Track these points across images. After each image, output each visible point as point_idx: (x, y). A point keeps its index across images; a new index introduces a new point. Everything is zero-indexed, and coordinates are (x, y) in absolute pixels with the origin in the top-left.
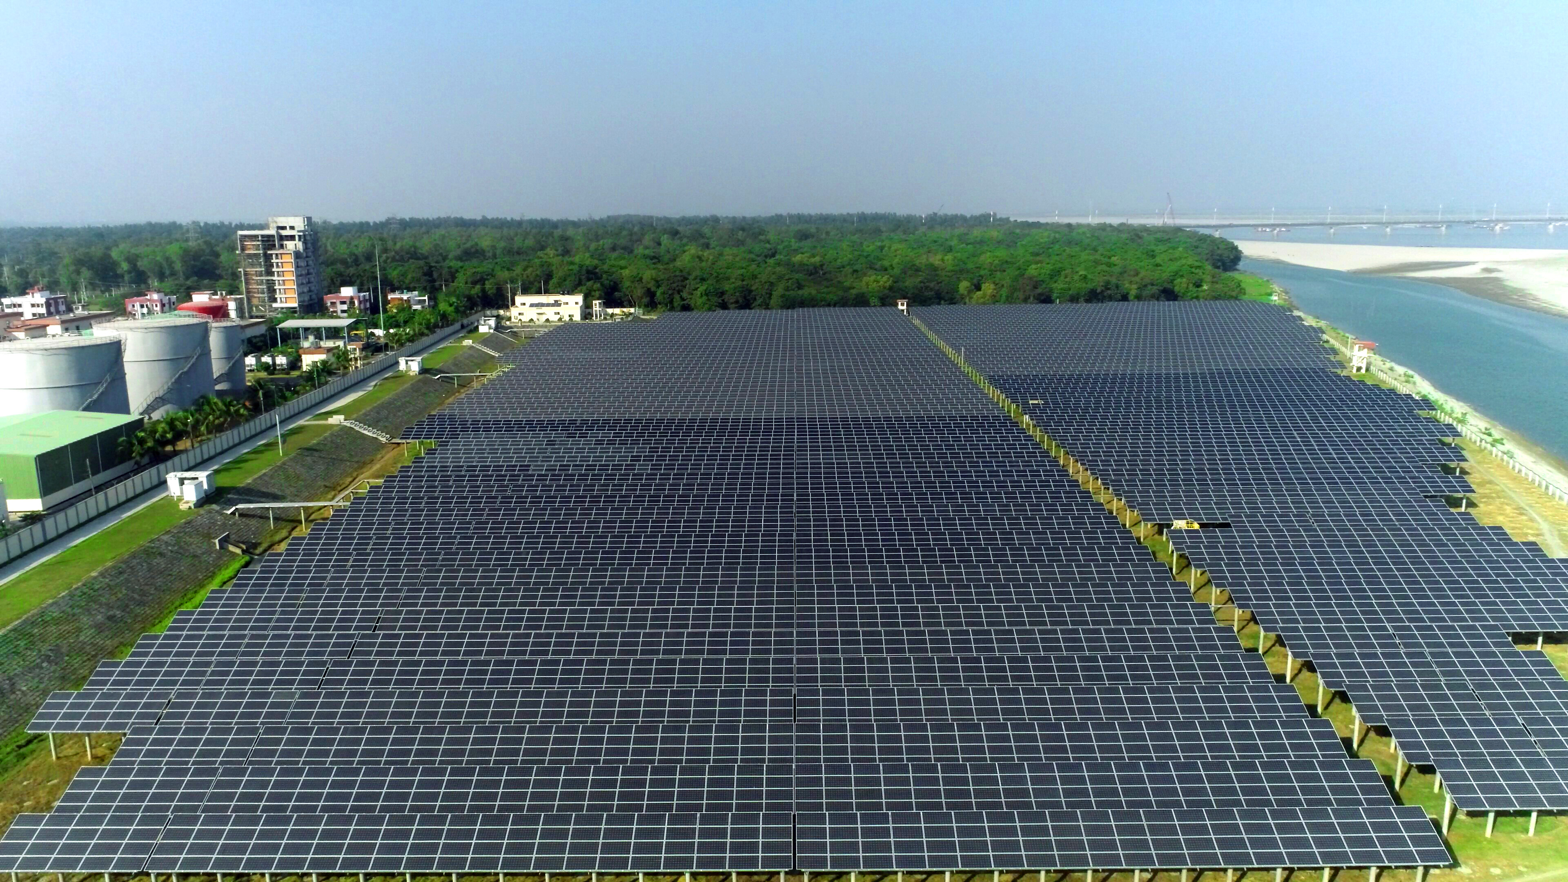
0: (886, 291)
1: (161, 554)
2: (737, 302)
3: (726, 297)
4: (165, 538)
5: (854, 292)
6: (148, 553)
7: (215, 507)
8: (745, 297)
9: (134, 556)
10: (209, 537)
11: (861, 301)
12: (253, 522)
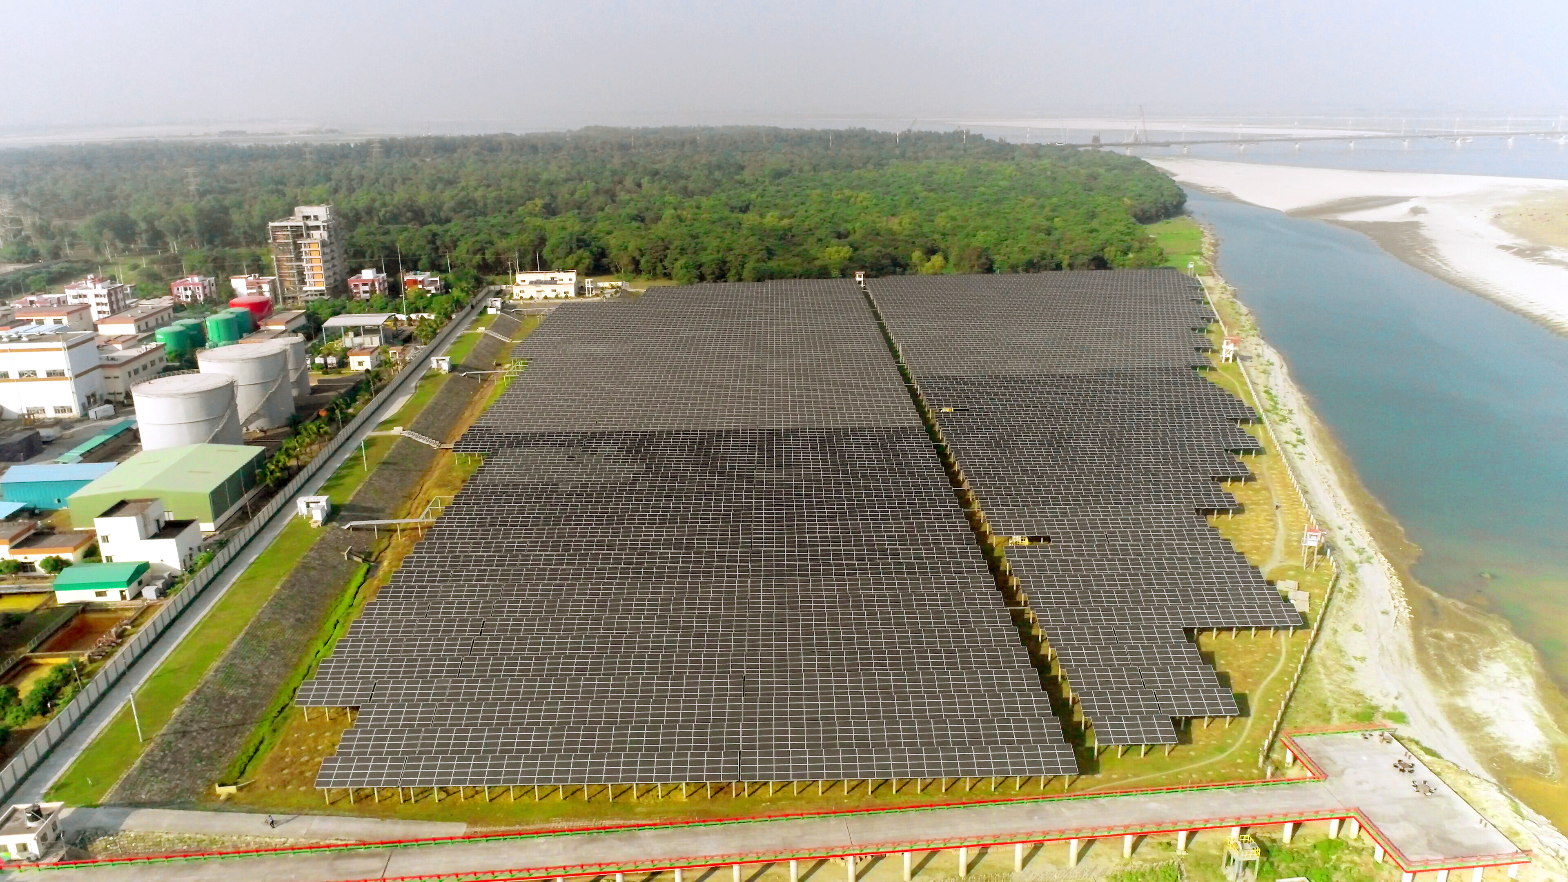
0: (847, 262)
1: (314, 568)
2: (713, 273)
3: (703, 269)
4: (312, 554)
5: (817, 263)
6: (305, 567)
7: (335, 524)
8: (720, 269)
9: (297, 571)
10: (338, 550)
11: (824, 273)
12: (362, 534)
